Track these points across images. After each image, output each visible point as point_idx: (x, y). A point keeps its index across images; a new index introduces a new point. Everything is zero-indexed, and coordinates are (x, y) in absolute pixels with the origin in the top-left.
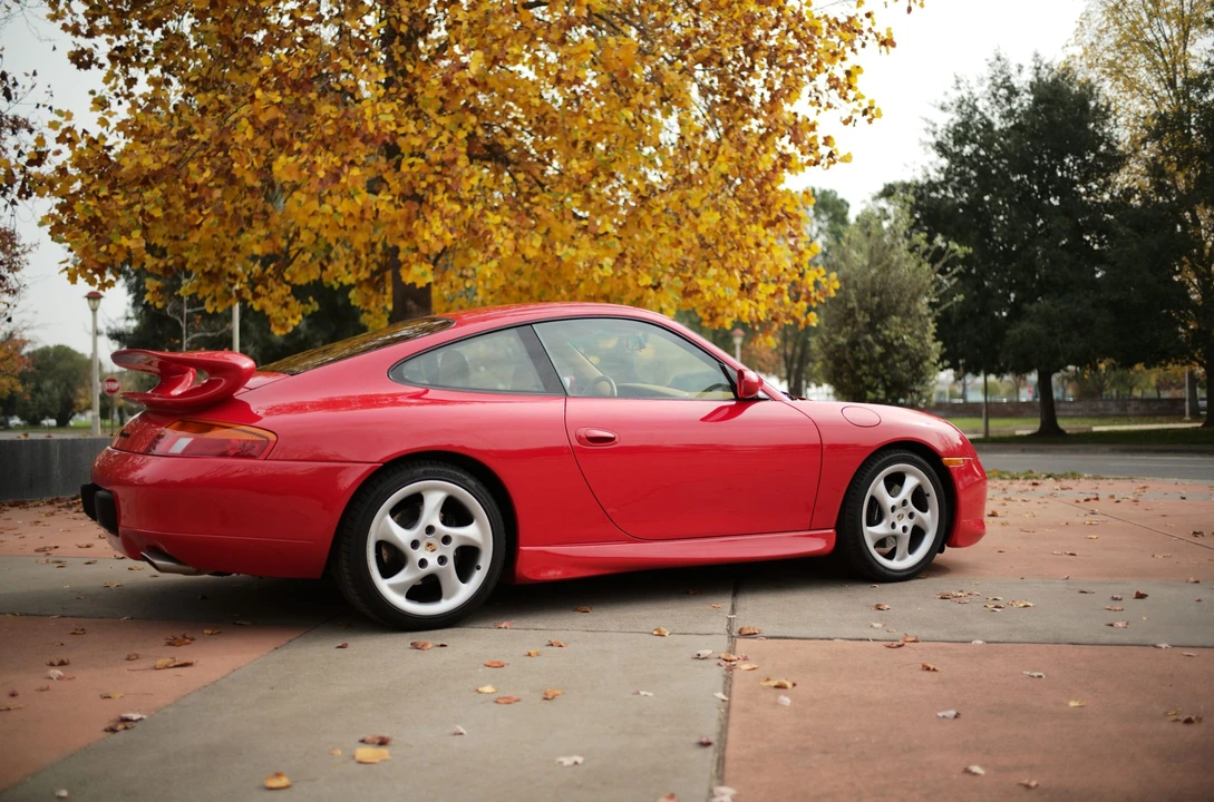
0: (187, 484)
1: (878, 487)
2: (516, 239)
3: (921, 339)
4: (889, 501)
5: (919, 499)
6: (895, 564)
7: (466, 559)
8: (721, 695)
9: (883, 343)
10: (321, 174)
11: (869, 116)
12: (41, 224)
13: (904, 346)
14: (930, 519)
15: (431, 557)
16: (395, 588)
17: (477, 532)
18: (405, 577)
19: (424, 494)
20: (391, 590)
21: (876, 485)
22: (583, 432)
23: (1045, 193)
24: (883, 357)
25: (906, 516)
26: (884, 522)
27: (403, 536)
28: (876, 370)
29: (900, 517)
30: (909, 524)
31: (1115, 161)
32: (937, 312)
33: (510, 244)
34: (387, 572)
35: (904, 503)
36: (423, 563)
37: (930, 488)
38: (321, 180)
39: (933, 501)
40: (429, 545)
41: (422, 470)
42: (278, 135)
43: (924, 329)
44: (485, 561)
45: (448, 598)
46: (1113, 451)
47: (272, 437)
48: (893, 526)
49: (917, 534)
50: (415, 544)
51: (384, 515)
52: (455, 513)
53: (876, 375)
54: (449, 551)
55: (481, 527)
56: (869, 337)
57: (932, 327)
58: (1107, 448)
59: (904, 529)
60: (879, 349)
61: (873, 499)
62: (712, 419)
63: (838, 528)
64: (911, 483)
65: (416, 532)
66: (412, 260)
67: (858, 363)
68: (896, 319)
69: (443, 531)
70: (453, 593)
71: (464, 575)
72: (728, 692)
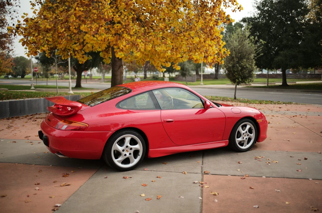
0: (66, 137)
1: (240, 129)
2: (145, 45)
3: (251, 65)
4: (243, 132)
5: (250, 131)
6: (243, 148)
7: (136, 153)
8: (200, 198)
9: (241, 66)
10: (94, 30)
11: (240, 9)
12: (20, 42)
13: (247, 67)
14: (253, 136)
15: (127, 154)
16: (118, 161)
17: (138, 146)
18: (121, 158)
19: (125, 138)
20: (118, 162)
21: (239, 128)
22: (165, 120)
23: (286, 21)
24: (241, 70)
25: (247, 135)
26: (241, 137)
27: (120, 148)
28: (239, 73)
29: (245, 136)
30: (247, 137)
31: (306, 11)
32: (256, 58)
33: (143, 47)
34: (116, 158)
35: (246, 132)
36: (125, 155)
37: (253, 128)
38: (94, 32)
39: (254, 131)
40: (127, 150)
41: (125, 132)
42: (82, 19)
43: (252, 63)
44: (141, 153)
45: (131, 163)
46: (301, 92)
47: (87, 125)
48: (243, 138)
49: (250, 139)
50: (123, 150)
51: (115, 144)
52: (133, 142)
53: (239, 75)
54: (132, 152)
55: (140, 145)
56: (238, 65)
57: (254, 62)
58: (299, 91)
59: (246, 139)
60: (240, 68)
61: (238, 131)
62: (198, 113)
63: (229, 139)
64: (248, 127)
65: (124, 147)
66: (118, 51)
67: (234, 72)
68: (245, 60)
69: (130, 147)
70: (133, 162)
71: (135, 157)
72: (202, 197)
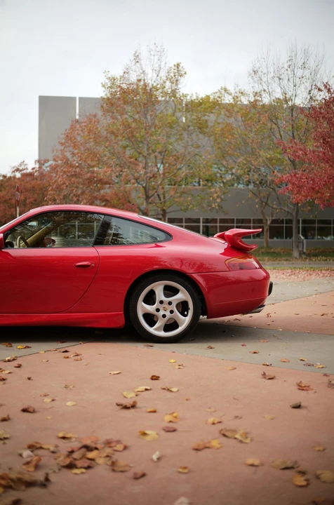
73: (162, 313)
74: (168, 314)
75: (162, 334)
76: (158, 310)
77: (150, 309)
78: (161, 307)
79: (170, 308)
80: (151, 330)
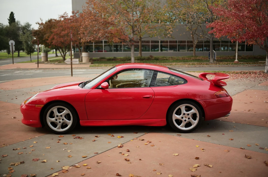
73: (184, 119)
74: (187, 119)
75: (184, 129)
76: (182, 118)
77: (179, 117)
78: (184, 116)
79: (188, 117)
80: (179, 127)
